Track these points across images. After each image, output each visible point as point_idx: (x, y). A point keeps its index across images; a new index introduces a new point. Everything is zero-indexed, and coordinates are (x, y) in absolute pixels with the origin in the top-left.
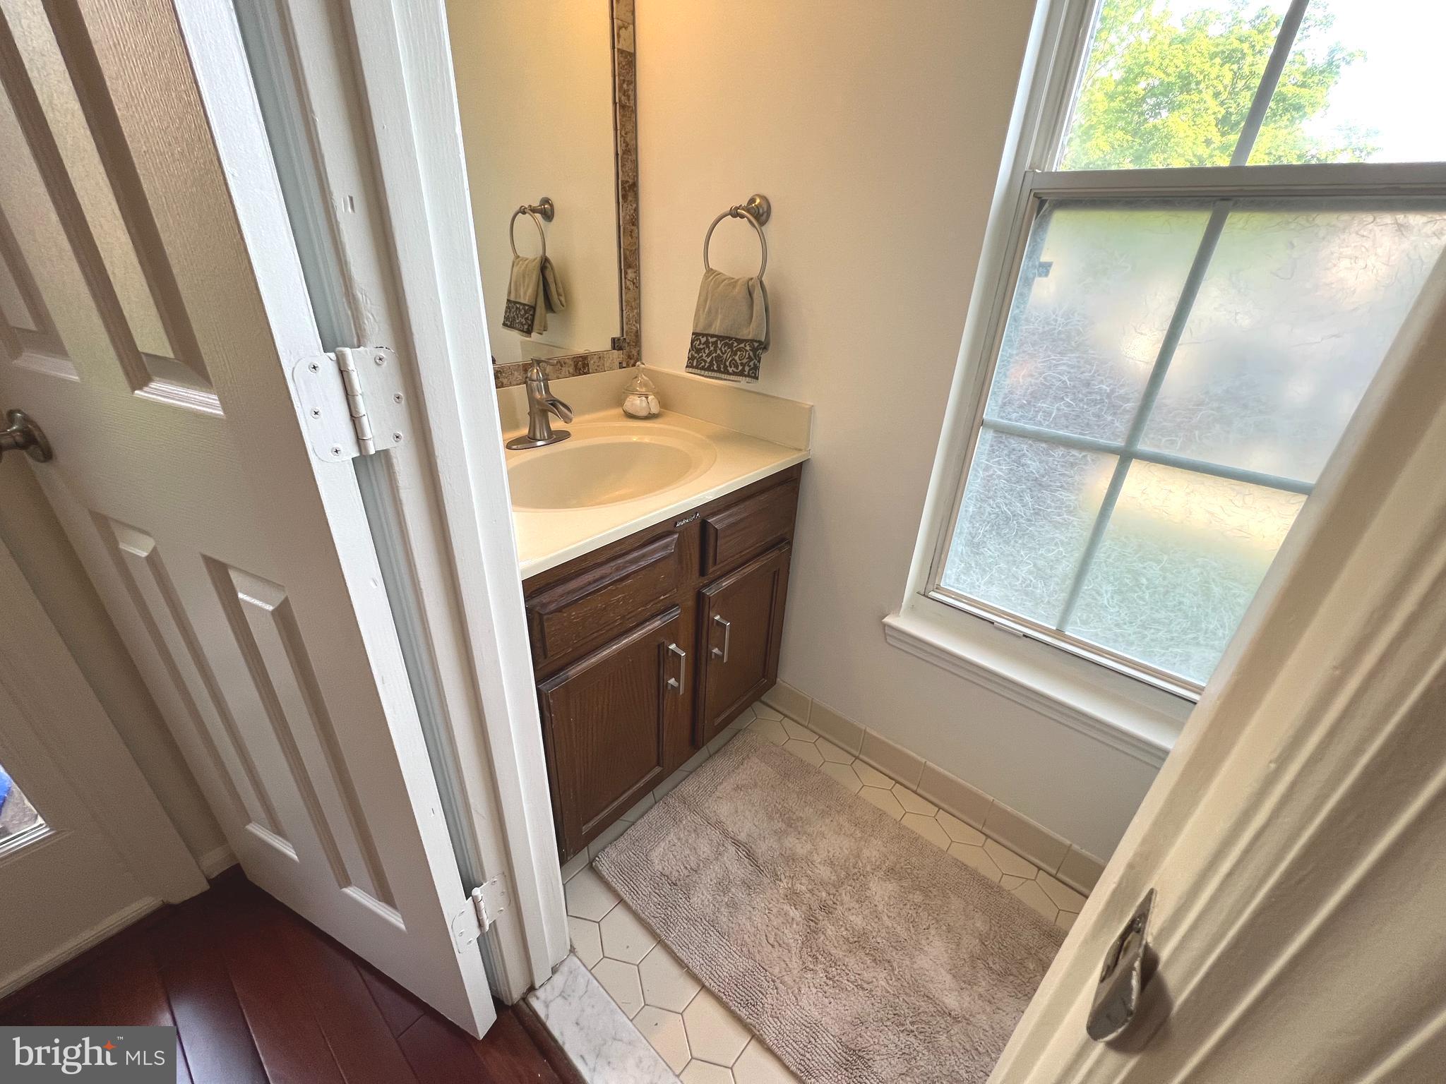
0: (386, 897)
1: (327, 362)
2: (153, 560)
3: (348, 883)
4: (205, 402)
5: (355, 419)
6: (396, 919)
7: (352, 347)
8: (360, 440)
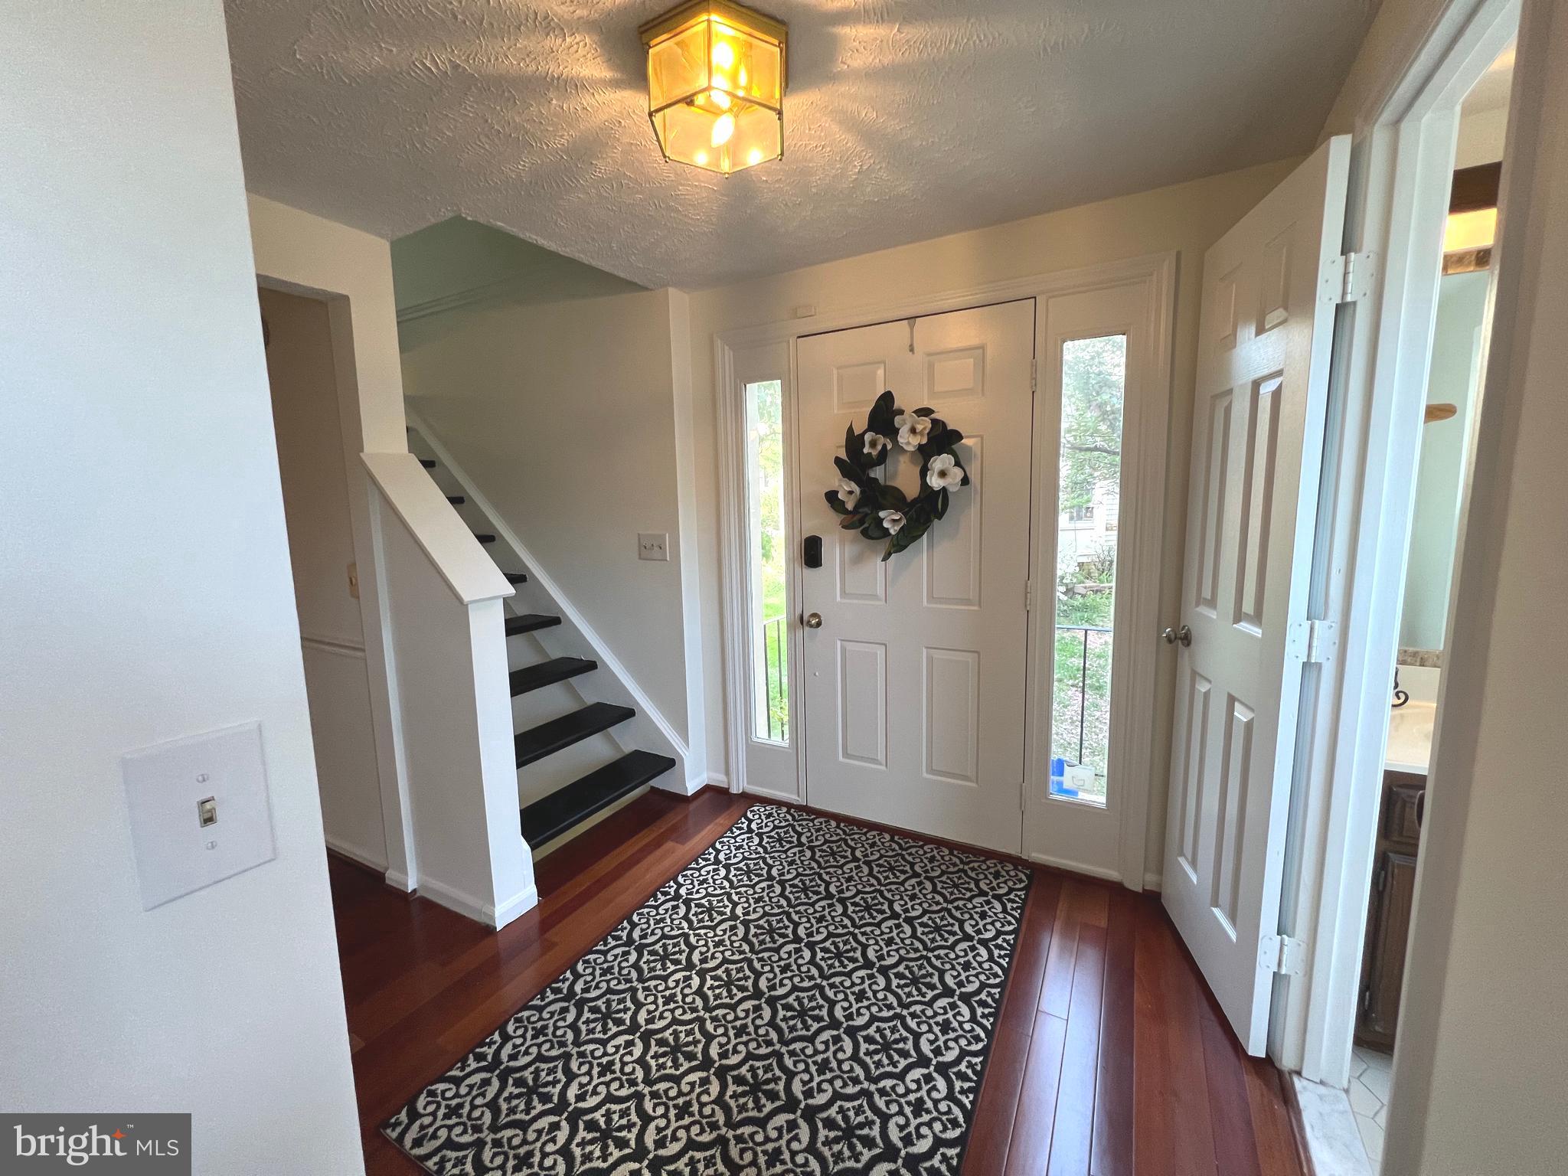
0: (1233, 918)
1: (1307, 625)
2: (1207, 695)
3: (1217, 906)
4: (1257, 632)
5: (1310, 647)
6: (1233, 935)
7: (1320, 620)
8: (1309, 655)
